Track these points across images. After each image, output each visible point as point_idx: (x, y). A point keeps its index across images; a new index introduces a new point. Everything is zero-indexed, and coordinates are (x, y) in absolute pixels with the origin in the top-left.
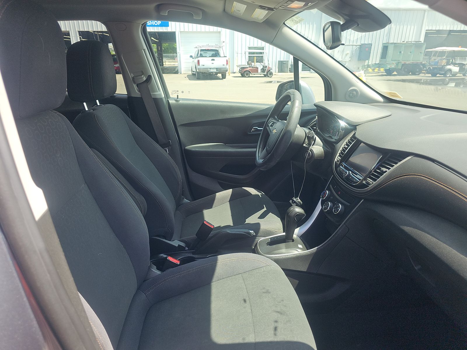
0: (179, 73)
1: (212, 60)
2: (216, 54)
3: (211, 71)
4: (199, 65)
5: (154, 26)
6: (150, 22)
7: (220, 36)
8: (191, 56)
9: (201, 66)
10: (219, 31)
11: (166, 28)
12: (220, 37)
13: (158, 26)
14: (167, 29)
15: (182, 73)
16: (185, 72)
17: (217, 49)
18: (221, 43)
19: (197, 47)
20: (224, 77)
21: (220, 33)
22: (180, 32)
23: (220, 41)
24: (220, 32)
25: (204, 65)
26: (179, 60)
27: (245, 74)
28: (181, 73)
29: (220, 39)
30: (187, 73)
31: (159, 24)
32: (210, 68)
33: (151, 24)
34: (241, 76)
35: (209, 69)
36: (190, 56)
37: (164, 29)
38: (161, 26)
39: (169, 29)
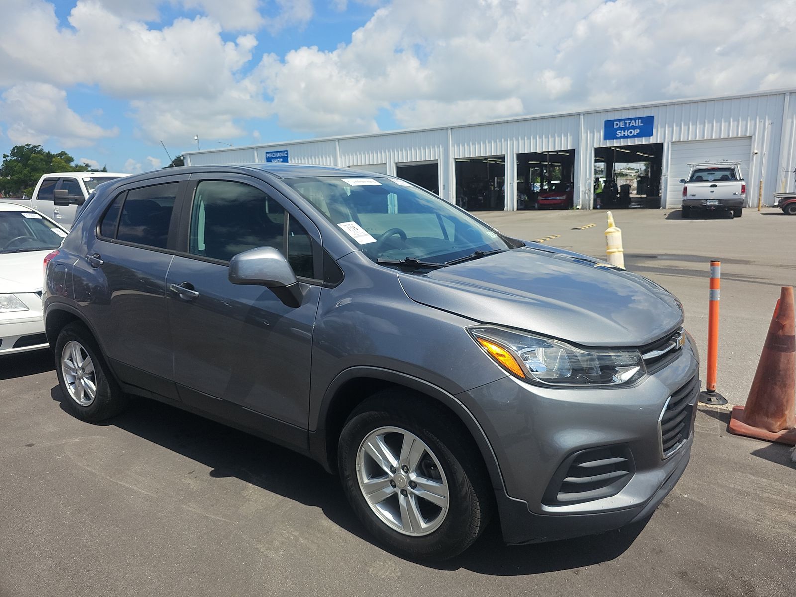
0: (661, 208)
1: (712, 186)
2: (729, 175)
3: (708, 204)
4: (686, 195)
5: (628, 137)
6: (621, 133)
7: (751, 143)
8: (682, 180)
9: (688, 197)
10: (748, 135)
11: (647, 138)
12: (750, 145)
13: (634, 137)
14: (649, 140)
15: (667, 207)
16: (672, 206)
17: (732, 167)
18: (752, 154)
20: (738, 214)
21: (751, 139)
22: (671, 142)
23: (750, 151)
24: (751, 137)
25: (694, 195)
26: (664, 187)
27: (789, 210)
28: (664, 208)
29: (750, 149)
30: (675, 207)
31: (635, 135)
32: (707, 200)
33: (622, 136)
34: (782, 212)
35: (703, 202)
37: (644, 141)
38: (639, 136)
39: (652, 140)
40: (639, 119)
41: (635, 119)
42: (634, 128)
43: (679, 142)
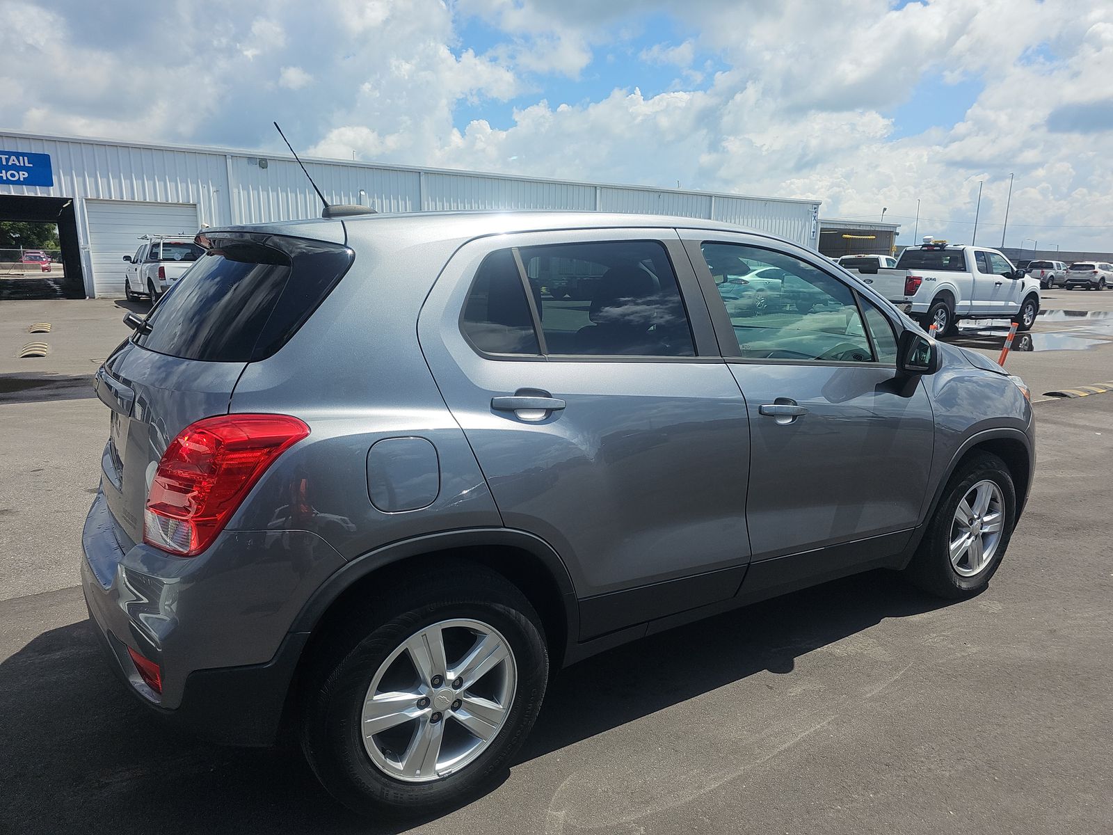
0: (88, 297)
4: (165, 279)
5: (9, 182)
7: (196, 213)
8: (127, 258)
9: (168, 282)
10: (191, 202)
11: (45, 188)
12: (196, 216)
13: (18, 182)
14: (49, 191)
15: (96, 297)
16: (103, 295)
19: (148, 237)
21: (196, 207)
22: (86, 199)
23: (197, 224)
24: (195, 205)
26: (87, 266)
28: (92, 297)
29: (197, 221)
30: (111, 297)
31: (22, 179)
36: (125, 257)
37: (39, 192)
38: (26, 182)
39: (53, 192)
40: (23, 155)
41: (17, 155)
42: (18, 169)
43: (97, 200)
